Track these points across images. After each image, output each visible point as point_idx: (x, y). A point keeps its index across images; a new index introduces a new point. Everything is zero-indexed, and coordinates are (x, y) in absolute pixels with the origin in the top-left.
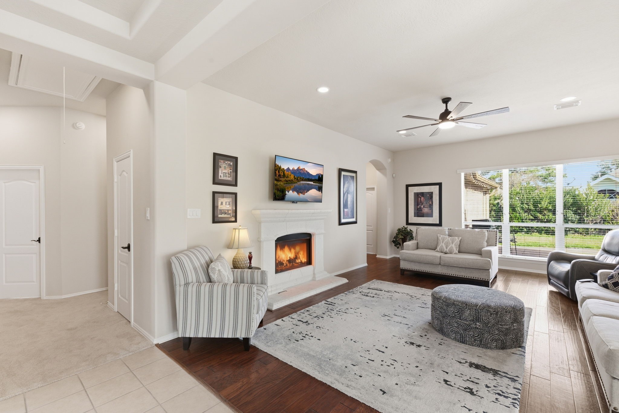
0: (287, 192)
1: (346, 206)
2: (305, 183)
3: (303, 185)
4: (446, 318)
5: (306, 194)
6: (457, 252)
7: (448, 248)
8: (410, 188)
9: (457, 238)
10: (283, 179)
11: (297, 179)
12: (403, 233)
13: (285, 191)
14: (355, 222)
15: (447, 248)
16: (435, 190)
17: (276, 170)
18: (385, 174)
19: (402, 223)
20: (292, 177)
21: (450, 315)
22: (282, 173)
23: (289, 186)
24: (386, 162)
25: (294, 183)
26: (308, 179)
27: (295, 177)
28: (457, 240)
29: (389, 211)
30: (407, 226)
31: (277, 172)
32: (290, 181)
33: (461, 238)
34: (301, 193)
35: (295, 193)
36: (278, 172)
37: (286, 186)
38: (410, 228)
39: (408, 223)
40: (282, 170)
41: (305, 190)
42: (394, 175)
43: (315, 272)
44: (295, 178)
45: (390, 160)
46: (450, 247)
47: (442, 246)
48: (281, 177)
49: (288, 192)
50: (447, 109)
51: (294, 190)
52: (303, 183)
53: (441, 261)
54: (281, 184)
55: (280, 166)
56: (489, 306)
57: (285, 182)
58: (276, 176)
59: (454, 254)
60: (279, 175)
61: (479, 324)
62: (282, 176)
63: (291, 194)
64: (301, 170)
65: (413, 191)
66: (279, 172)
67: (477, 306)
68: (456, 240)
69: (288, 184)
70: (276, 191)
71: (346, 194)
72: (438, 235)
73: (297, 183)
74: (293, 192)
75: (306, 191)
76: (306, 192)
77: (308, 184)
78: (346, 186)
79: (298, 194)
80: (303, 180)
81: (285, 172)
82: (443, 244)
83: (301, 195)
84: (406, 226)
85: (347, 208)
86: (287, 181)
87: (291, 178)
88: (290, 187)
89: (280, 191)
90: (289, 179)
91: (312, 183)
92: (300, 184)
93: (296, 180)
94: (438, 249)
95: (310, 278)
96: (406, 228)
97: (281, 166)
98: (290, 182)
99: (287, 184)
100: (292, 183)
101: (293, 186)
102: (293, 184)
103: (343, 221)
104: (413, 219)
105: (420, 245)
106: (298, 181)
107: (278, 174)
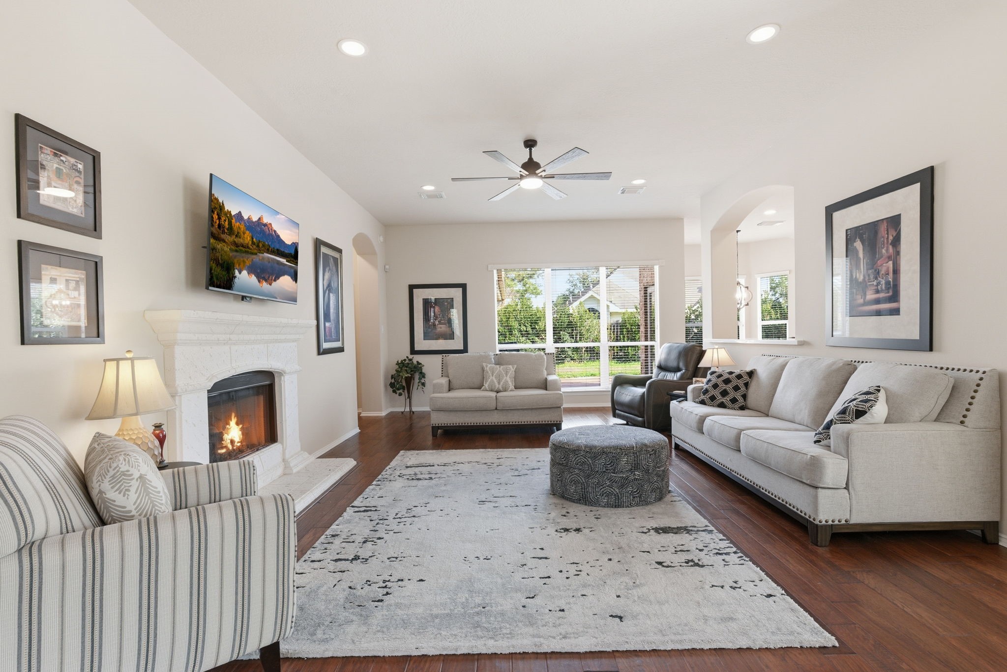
0: (237, 272)
1: (327, 317)
2: (273, 259)
3: (269, 262)
4: (592, 477)
5: (274, 284)
6: (513, 387)
7: (502, 383)
8: (415, 291)
9: (511, 366)
10: (229, 239)
11: (258, 246)
12: (408, 369)
13: (234, 269)
14: (341, 350)
15: (499, 383)
16: (457, 293)
17: (213, 212)
18: (373, 263)
19: (404, 352)
20: (247, 238)
21: (597, 472)
22: (227, 223)
23: (242, 259)
24: (377, 241)
25: (252, 254)
26: (277, 250)
27: (253, 239)
28: (512, 369)
29: (383, 330)
30: (413, 356)
31: (215, 216)
32: (243, 246)
33: (516, 366)
34: (266, 281)
35: (254, 278)
36: (217, 217)
37: (235, 257)
38: (417, 358)
39: (413, 352)
40: (226, 214)
41: (272, 274)
42: (387, 267)
43: (287, 456)
44: (253, 243)
45: (381, 239)
46: (503, 381)
47: (492, 380)
48: (223, 232)
49: (240, 273)
50: (531, 159)
51: (252, 270)
52: (269, 258)
53: (498, 404)
54: (224, 248)
55: (221, 201)
56: (646, 445)
57: (233, 248)
58: (213, 226)
59: (510, 391)
60: (220, 226)
61: (638, 473)
62: (226, 231)
63: (244, 278)
64: (265, 225)
65: (420, 295)
66: (219, 218)
67: (633, 448)
68: (510, 370)
69: (238, 254)
70: (214, 266)
71: (327, 292)
72: (484, 364)
73: (256, 254)
74: (248, 273)
75: (273, 278)
76: (275, 280)
77: (279, 263)
78: (327, 277)
79: (259, 281)
80: (268, 251)
81: (233, 221)
82: (494, 378)
83: (264, 283)
84: (410, 357)
85: (329, 321)
86: (236, 245)
87: (246, 242)
88: (244, 261)
89: (222, 266)
90: (241, 241)
91: (284, 261)
92: (263, 258)
93: (254, 247)
94: (486, 385)
95: (280, 471)
96: (411, 360)
97: (223, 204)
98: (244, 249)
99: (236, 251)
100: (246, 252)
101: (249, 260)
102: (250, 255)
103: (326, 345)
104: (422, 344)
105: (455, 383)
106: (260, 251)
107: (218, 222)
